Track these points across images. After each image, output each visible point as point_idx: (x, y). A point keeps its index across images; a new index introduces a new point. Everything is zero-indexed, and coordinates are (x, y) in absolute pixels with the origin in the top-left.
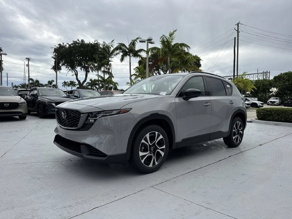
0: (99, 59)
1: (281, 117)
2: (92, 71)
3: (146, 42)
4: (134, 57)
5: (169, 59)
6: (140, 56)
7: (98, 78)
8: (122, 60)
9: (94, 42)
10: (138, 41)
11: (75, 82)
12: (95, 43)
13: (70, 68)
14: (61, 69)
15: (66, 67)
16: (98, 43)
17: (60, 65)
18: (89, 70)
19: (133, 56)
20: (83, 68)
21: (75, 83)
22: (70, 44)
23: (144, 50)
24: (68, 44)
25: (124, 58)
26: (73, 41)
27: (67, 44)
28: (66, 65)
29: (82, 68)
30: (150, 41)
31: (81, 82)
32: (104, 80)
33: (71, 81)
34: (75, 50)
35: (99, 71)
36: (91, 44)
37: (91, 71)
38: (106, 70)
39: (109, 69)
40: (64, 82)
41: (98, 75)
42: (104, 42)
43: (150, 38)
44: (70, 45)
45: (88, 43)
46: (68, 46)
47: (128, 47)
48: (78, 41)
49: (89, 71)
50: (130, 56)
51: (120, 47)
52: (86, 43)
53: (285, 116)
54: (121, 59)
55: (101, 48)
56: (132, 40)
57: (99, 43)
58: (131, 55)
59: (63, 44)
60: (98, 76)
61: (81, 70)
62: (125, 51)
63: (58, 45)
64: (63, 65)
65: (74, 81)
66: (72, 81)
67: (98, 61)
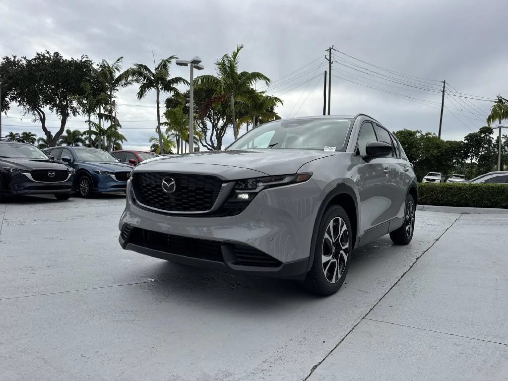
0: (92, 91)
1: (426, 197)
2: (74, 115)
3: (189, 65)
4: (164, 90)
5: (232, 98)
6: (175, 89)
7: (90, 128)
8: (141, 94)
9: (80, 59)
10: (173, 61)
11: (35, 135)
12: (83, 60)
13: (28, 107)
14: (9, 108)
15: (18, 103)
16: (89, 61)
17: (7, 99)
18: (69, 112)
19: (162, 88)
20: (55, 108)
21: (34, 137)
22: (30, 59)
23: (184, 81)
24: (25, 59)
25: (145, 91)
26: (38, 54)
27: (23, 59)
28: (19, 99)
29: (53, 107)
30: (196, 64)
31: (53, 134)
32: (101, 132)
33: (24, 133)
34: (42, 70)
35: (92, 114)
36: (76, 61)
37: (71, 114)
38: (106, 113)
39: (111, 111)
40: (9, 134)
41: (89, 121)
42: (104, 61)
43: (196, 59)
44: (29, 62)
45: (70, 60)
46: (24, 62)
47: (154, 72)
48: (47, 55)
49: (68, 115)
50: (158, 89)
51: (140, 71)
52: (64, 58)
53: (433, 196)
54: (139, 93)
55: (95, 71)
56: (163, 60)
57: (91, 61)
58: (160, 86)
59: (15, 57)
60: (89, 124)
61: (52, 111)
62: (149, 79)
63: (4, 59)
64: (13, 99)
65: (32, 133)
66: (28, 132)
67: (89, 94)
